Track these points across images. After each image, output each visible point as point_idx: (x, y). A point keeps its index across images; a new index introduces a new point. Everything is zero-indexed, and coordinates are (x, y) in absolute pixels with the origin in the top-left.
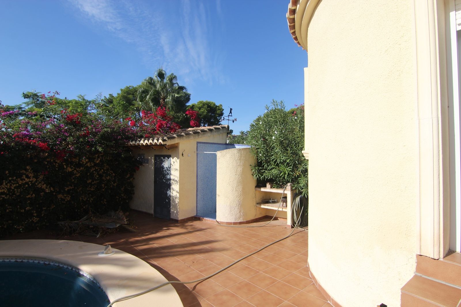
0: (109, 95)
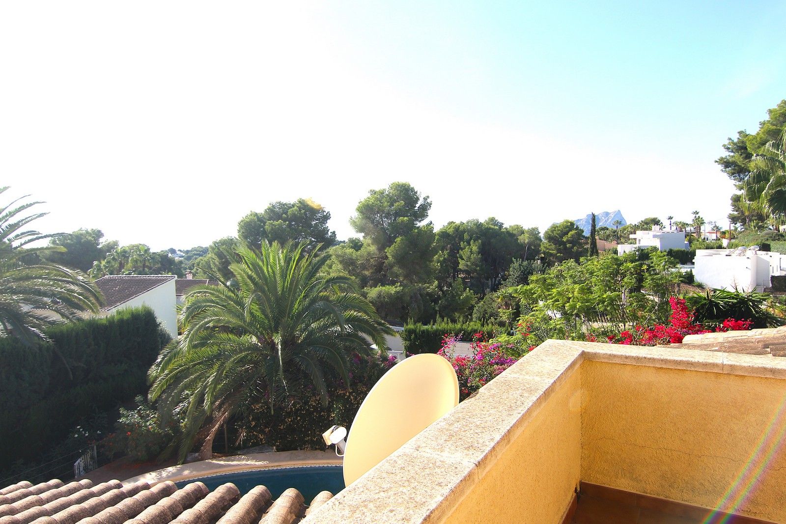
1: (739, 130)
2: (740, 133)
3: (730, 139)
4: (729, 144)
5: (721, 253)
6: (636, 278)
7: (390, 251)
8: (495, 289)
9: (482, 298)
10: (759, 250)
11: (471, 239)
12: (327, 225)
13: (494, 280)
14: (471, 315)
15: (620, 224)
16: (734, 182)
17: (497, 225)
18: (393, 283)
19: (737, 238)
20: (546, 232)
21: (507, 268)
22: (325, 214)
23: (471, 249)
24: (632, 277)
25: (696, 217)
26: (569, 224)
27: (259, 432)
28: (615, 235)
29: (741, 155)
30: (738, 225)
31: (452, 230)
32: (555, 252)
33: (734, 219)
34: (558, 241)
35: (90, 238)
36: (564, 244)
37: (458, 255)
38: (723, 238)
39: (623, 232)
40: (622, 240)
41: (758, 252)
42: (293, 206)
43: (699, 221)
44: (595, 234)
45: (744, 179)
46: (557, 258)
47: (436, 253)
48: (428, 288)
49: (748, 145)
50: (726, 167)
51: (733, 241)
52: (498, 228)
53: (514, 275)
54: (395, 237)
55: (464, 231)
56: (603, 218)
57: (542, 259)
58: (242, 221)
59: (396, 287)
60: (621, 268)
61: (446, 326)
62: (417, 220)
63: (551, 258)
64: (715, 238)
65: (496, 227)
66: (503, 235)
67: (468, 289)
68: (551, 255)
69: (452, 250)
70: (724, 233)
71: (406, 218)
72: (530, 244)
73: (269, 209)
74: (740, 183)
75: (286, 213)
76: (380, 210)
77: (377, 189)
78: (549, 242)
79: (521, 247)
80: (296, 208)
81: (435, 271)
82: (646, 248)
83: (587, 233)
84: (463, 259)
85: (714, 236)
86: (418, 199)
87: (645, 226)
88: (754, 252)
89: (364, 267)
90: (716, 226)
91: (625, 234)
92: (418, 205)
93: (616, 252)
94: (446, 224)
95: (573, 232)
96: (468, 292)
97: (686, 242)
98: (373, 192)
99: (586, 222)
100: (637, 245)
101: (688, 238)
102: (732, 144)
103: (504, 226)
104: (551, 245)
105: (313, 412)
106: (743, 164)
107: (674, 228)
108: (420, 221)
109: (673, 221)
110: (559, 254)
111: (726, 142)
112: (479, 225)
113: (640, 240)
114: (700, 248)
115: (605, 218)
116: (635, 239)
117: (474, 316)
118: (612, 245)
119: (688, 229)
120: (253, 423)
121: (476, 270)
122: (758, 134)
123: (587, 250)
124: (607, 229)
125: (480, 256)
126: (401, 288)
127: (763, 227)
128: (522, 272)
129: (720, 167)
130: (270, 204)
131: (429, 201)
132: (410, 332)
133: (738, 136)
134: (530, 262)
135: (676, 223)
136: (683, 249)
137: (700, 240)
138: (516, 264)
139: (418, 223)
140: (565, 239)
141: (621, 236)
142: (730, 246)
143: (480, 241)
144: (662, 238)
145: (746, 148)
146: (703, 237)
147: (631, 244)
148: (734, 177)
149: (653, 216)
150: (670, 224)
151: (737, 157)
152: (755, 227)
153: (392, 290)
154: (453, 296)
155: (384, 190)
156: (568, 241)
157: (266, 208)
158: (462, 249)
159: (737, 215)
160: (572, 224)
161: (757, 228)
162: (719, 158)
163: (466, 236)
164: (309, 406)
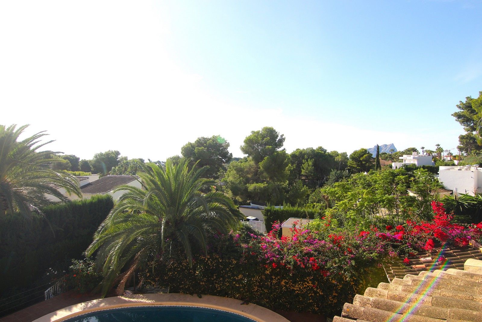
0: (466, 98)
1: (467, 97)
2: (467, 98)
3: (461, 102)
4: (461, 104)
5: (455, 168)
6: (406, 186)
7: (261, 164)
8: (321, 186)
9: (314, 191)
10: (479, 167)
11: (308, 158)
12: (228, 150)
13: (321, 181)
14: (308, 200)
15: (394, 151)
16: (463, 127)
17: (323, 151)
18: (262, 182)
19: (463, 160)
20: (351, 155)
21: (328, 174)
22: (227, 144)
23: (309, 164)
24: (403, 185)
25: (438, 147)
26: (364, 150)
27: (152, 280)
28: (391, 157)
29: (468, 111)
30: (463, 152)
31: (298, 153)
32: (355, 166)
33: (460, 149)
34: (357, 160)
35: (113, 155)
36: (361, 161)
37: (301, 167)
38: (454, 159)
39: (395, 156)
40: (395, 160)
41: (478, 168)
42: (210, 139)
43: (440, 150)
44: (379, 156)
45: (470, 125)
46: (357, 169)
47: (287, 165)
48: (283, 185)
49: (473, 105)
50: (459, 118)
51: (461, 161)
52: (323, 152)
53: (332, 179)
54: (265, 156)
55: (305, 154)
56: (384, 148)
57: (349, 170)
58: (183, 147)
59: (264, 184)
60: (395, 179)
61: (288, 208)
62: (277, 148)
63: (354, 169)
64: (450, 160)
65: (322, 152)
66: (326, 156)
67: (305, 186)
68: (354, 167)
69: (298, 164)
70: (455, 157)
71: (270, 146)
72: (342, 161)
73: (197, 141)
74: (467, 128)
75: (206, 143)
76: (257, 142)
77: (256, 131)
78: (352, 160)
79: (337, 163)
80: (211, 140)
81: (287, 176)
82: (409, 165)
83: (374, 156)
84: (304, 169)
85: (449, 159)
86: (277, 136)
87: (408, 152)
88: (475, 168)
89: (248, 173)
90: (450, 153)
91: (396, 157)
92: (277, 140)
93: (391, 167)
94: (295, 150)
95: (366, 155)
96: (305, 188)
97: (433, 162)
98: (253, 132)
99: (374, 150)
100: (404, 163)
101: (434, 159)
102: (462, 105)
103: (327, 151)
104: (353, 162)
105: (185, 270)
106: (470, 116)
107: (425, 154)
108: (279, 148)
109: (424, 150)
110: (358, 167)
111: (459, 104)
112: (313, 151)
113: (405, 160)
114: (441, 165)
115: (385, 148)
116: (402, 159)
117: (309, 200)
118: (388, 162)
119: (433, 154)
120: (148, 274)
121: (311, 175)
122: (479, 98)
123: (374, 165)
124: (386, 154)
125: (313, 168)
126: (267, 185)
127: (480, 154)
128: (337, 177)
129: (455, 118)
130: (198, 138)
131: (283, 137)
132: (267, 211)
133: (466, 100)
134: (342, 171)
135: (426, 151)
136: (431, 166)
137: (441, 160)
138: (333, 173)
139: (277, 149)
140: (361, 159)
141: (394, 158)
142: (459, 164)
143: (313, 159)
144: (418, 159)
145: (471, 107)
146: (442, 159)
147: (400, 162)
148: (464, 124)
149: (412, 147)
150: (423, 152)
151: (465, 112)
152: (474, 154)
153: (262, 185)
154: (297, 190)
155: (260, 131)
156: (363, 160)
157: (196, 140)
158: (303, 164)
159: (463, 147)
160: (366, 151)
161: (475, 154)
162: (454, 113)
163: (306, 157)
164: (182, 265)
